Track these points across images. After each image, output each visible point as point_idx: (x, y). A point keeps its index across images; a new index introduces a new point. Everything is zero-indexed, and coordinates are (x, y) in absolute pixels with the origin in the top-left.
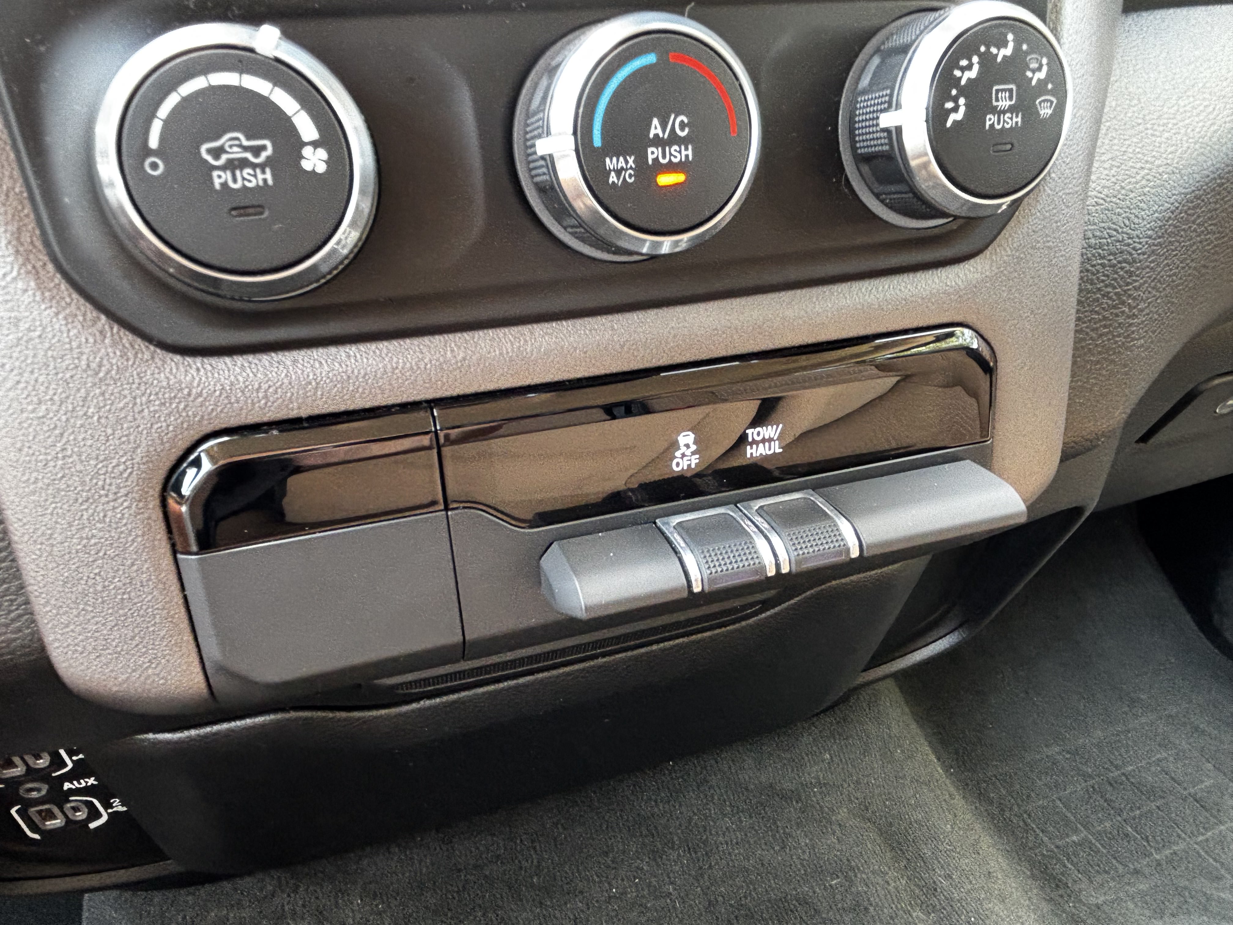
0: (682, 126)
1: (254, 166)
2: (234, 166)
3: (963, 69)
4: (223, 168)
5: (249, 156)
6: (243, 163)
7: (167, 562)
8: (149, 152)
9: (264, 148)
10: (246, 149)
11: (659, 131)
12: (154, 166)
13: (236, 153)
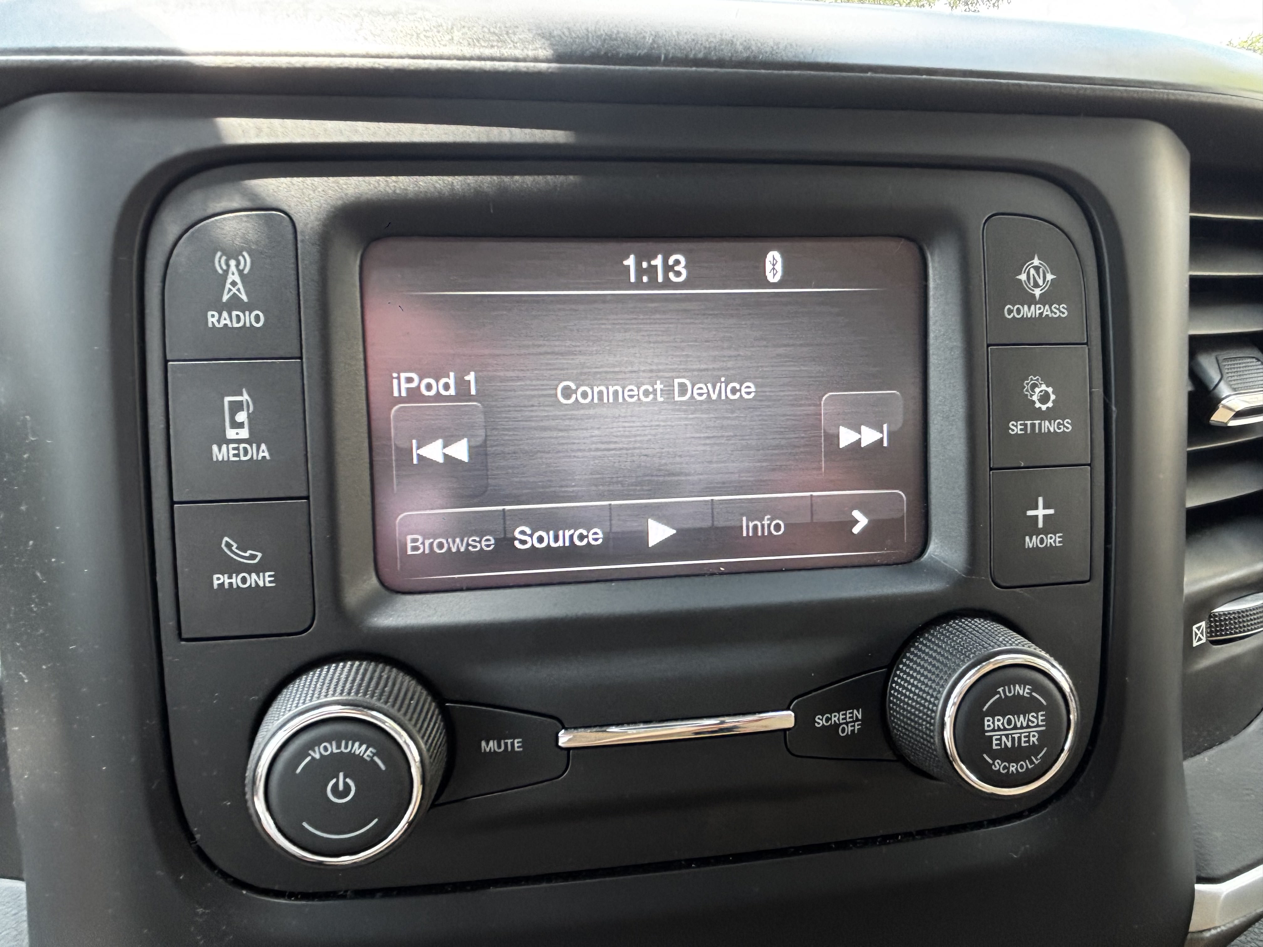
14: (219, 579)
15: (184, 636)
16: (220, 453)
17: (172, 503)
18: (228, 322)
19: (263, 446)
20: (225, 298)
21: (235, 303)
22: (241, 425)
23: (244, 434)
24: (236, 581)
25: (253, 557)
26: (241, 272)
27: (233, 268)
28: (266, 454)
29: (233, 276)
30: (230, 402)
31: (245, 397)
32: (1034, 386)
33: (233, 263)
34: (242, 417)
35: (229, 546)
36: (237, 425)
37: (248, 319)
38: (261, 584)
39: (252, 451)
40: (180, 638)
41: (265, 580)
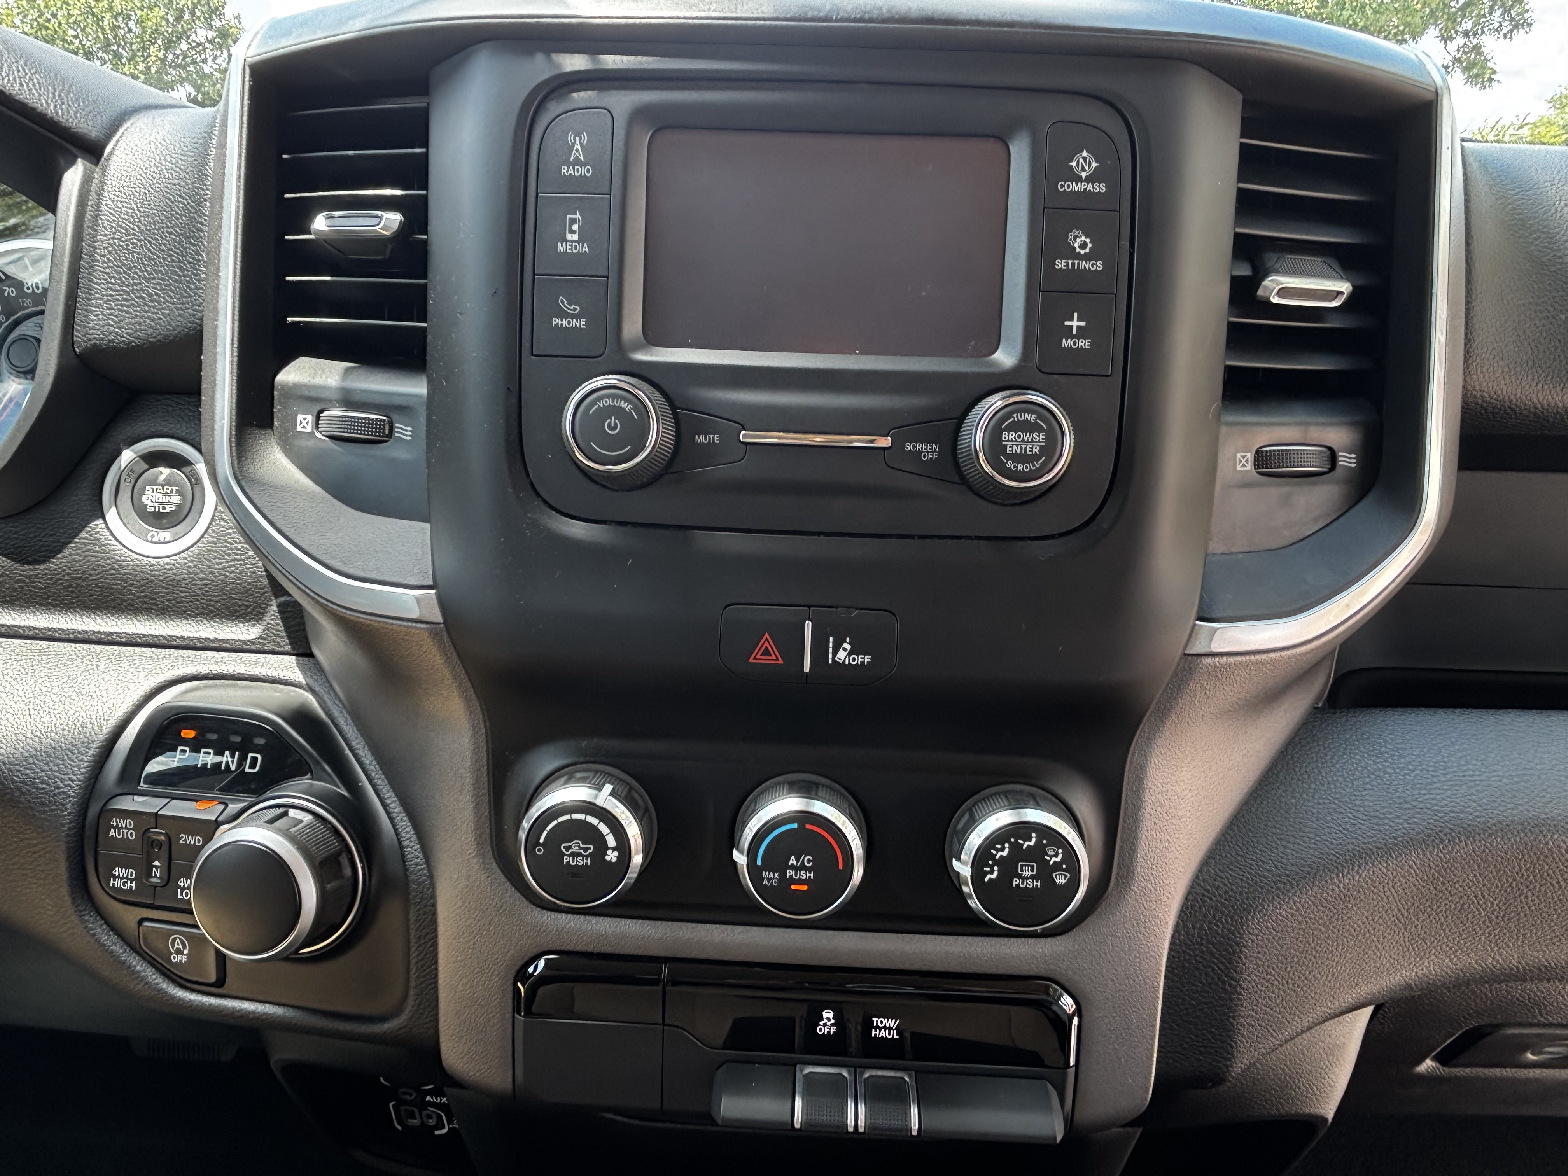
0: (809, 861)
1: (583, 856)
2: (574, 855)
3: (998, 850)
4: (569, 855)
5: (582, 851)
6: (579, 854)
7: (509, 1016)
8: (539, 844)
9: (590, 848)
10: (581, 848)
11: (795, 862)
12: (540, 850)
13: (576, 850)
14: (556, 321)
15: (534, 353)
16: (562, 248)
17: (534, 274)
18: (572, 172)
19: (585, 245)
20: (572, 159)
21: (577, 161)
22: (574, 232)
23: (576, 237)
24: (565, 322)
25: (575, 309)
26: (581, 144)
27: (578, 142)
28: (587, 250)
29: (578, 146)
30: (570, 219)
31: (578, 216)
32: (1075, 238)
33: (577, 139)
34: (575, 227)
35: (562, 302)
36: (572, 232)
37: (583, 171)
38: (578, 325)
39: (579, 247)
40: (533, 355)
41: (581, 323)
